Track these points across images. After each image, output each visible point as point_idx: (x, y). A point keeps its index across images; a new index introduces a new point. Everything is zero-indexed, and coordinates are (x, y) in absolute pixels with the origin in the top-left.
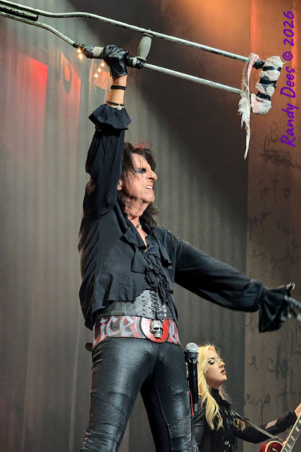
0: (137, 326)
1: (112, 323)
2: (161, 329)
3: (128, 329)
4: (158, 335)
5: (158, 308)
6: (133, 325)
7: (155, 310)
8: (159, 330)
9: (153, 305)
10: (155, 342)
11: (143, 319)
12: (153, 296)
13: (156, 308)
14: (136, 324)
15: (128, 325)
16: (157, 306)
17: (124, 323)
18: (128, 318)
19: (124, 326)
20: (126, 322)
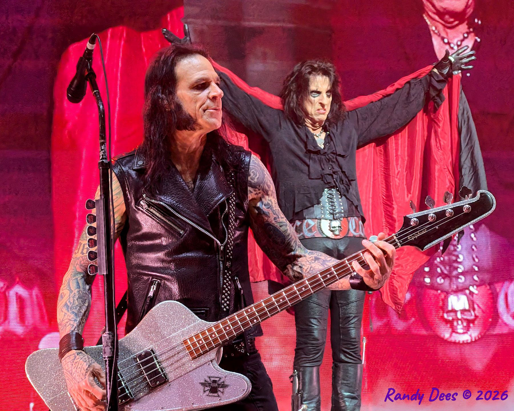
0: (318, 227)
1: (296, 226)
2: (339, 227)
3: (310, 230)
4: (337, 233)
5: (335, 210)
6: (314, 226)
7: (331, 211)
8: (337, 228)
9: (331, 208)
10: (334, 239)
11: (323, 221)
12: (330, 200)
13: (333, 210)
14: (316, 225)
15: (310, 227)
16: (334, 207)
17: (306, 226)
18: (310, 221)
19: (307, 228)
20: (308, 225)
